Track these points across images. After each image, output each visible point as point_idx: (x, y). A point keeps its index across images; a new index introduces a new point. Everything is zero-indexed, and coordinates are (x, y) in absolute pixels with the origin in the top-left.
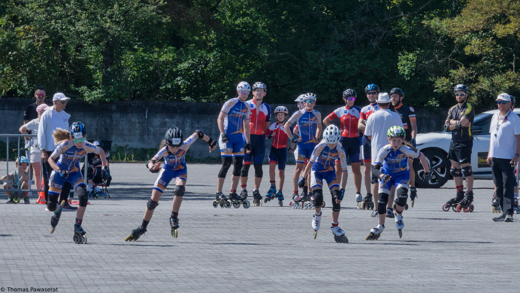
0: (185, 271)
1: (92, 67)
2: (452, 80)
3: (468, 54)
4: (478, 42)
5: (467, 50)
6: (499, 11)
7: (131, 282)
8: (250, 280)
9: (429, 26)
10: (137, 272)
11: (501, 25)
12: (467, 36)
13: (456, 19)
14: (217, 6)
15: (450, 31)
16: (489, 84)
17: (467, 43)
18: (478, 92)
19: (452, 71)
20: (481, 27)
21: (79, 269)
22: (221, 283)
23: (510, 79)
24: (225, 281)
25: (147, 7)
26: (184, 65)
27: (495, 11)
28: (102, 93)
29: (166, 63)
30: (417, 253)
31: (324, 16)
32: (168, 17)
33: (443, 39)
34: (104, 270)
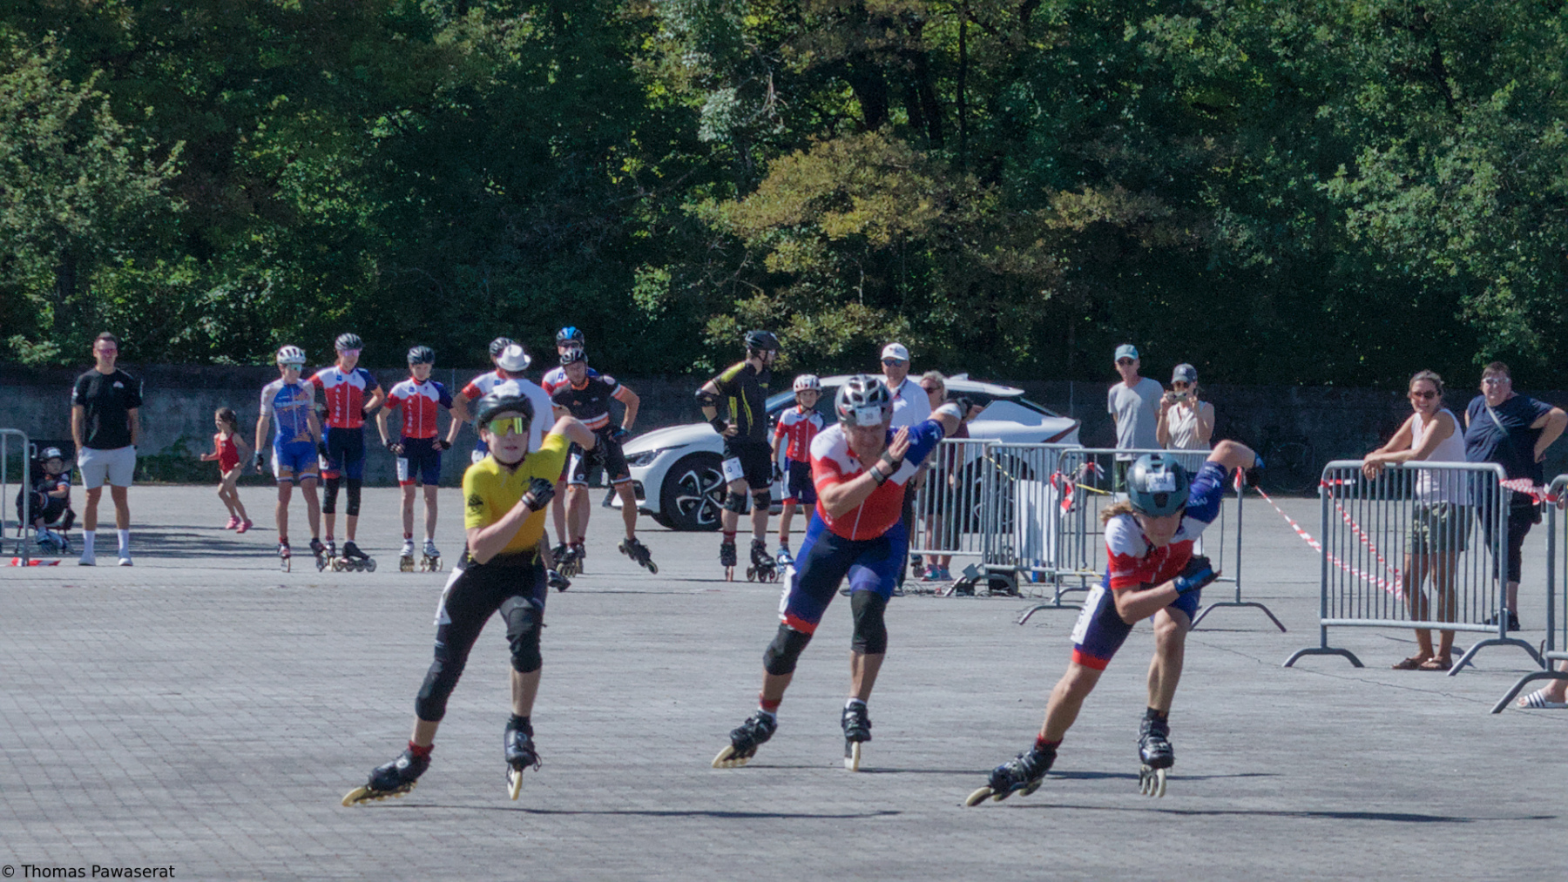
0: (229, 695)
1: (34, 298)
2: (740, 320)
3: (771, 271)
4: (792, 246)
5: (771, 262)
6: (833, 186)
7: (123, 717)
8: (357, 712)
9: (693, 216)
10: (134, 698)
11: (836, 215)
12: (770, 235)
13: (747, 202)
14: (278, 177)
15: (736, 226)
16: (813, 330)
17: (768, 249)
18: (791, 343)
19: (740, 302)
20: (799, 217)
21: (20, 691)
22: (302, 717)
23: (853, 319)
24: (309, 713)
25: (143, 180)
26: (216, 294)
27: (826, 185)
28: (53, 348)
29: (180, 289)
30: (682, 657)
31: (488, 196)
32: (183, 203)
33: (722, 241)
34: (68, 694)
